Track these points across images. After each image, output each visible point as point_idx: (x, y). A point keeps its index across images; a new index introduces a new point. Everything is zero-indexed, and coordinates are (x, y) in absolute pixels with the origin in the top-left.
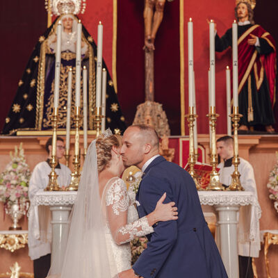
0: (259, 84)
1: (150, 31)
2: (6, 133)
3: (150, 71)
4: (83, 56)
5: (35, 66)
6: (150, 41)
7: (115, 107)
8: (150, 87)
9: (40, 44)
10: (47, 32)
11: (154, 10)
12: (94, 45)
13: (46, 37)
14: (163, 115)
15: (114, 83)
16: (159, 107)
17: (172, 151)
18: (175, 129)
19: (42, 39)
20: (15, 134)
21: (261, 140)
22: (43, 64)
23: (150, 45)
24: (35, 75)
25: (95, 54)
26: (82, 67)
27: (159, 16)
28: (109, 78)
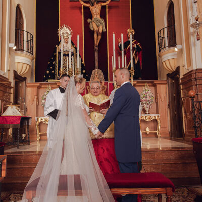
0: (136, 62)
1: (97, 43)
2: (44, 81)
3: (97, 58)
4: (72, 52)
5: (54, 56)
6: (96, 47)
7: (84, 71)
8: (97, 64)
9: (56, 48)
10: (59, 43)
11: (98, 35)
12: (76, 48)
13: (58, 46)
14: (102, 74)
15: (84, 62)
16: (100, 71)
17: (106, 87)
18: (106, 79)
19: (57, 46)
20: (48, 81)
21: (137, 82)
22: (57, 55)
23: (97, 48)
24: (54, 60)
25: (77, 52)
26: (71, 56)
27: (100, 37)
28: (82, 61)
